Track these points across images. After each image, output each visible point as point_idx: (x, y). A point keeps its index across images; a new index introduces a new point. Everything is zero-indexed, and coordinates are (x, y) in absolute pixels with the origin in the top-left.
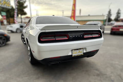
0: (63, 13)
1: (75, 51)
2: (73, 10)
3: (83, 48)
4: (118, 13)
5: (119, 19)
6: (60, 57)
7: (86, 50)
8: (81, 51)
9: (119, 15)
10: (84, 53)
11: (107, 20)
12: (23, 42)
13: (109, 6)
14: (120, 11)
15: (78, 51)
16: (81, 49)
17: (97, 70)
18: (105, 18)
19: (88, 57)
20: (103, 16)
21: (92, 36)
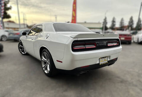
0: (56, 18)
1: (102, 59)
2: (73, 16)
3: (107, 57)
4: (114, 22)
5: (114, 27)
6: (90, 65)
7: (110, 58)
8: (106, 59)
9: (114, 23)
10: (108, 61)
11: (104, 28)
12: (21, 53)
13: (105, 14)
14: (115, 19)
15: (103, 59)
16: (106, 57)
17: (118, 77)
18: (101, 26)
19: (108, 66)
20: (99, 23)
21: (113, 45)
